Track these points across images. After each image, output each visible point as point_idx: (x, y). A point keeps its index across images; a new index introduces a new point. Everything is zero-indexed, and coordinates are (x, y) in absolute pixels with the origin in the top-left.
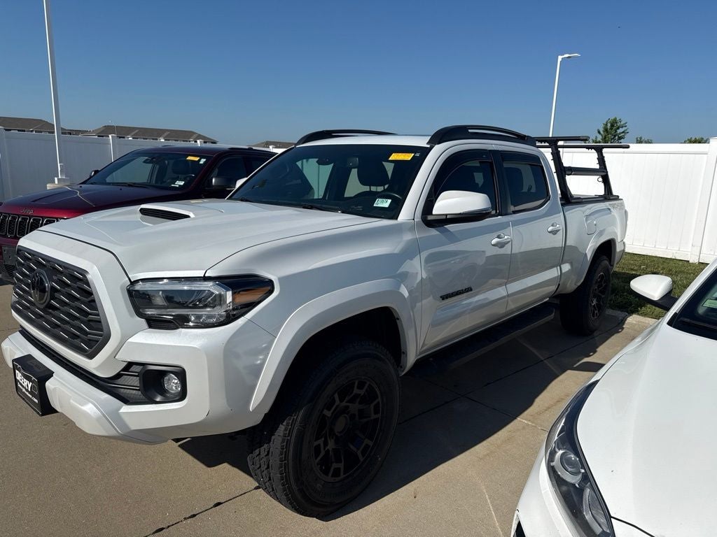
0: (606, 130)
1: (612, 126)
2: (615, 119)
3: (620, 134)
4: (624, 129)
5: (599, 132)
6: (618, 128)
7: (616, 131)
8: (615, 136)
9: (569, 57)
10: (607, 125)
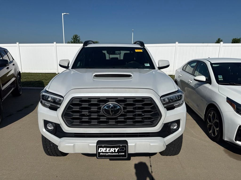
0: (74, 38)
1: (76, 37)
2: (76, 35)
3: (78, 39)
4: (79, 38)
5: (72, 39)
6: (78, 38)
7: (77, 39)
8: (77, 40)
9: (66, 14)
10: (74, 36)
